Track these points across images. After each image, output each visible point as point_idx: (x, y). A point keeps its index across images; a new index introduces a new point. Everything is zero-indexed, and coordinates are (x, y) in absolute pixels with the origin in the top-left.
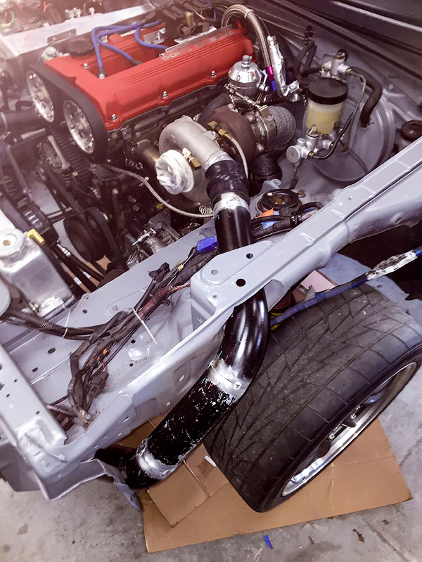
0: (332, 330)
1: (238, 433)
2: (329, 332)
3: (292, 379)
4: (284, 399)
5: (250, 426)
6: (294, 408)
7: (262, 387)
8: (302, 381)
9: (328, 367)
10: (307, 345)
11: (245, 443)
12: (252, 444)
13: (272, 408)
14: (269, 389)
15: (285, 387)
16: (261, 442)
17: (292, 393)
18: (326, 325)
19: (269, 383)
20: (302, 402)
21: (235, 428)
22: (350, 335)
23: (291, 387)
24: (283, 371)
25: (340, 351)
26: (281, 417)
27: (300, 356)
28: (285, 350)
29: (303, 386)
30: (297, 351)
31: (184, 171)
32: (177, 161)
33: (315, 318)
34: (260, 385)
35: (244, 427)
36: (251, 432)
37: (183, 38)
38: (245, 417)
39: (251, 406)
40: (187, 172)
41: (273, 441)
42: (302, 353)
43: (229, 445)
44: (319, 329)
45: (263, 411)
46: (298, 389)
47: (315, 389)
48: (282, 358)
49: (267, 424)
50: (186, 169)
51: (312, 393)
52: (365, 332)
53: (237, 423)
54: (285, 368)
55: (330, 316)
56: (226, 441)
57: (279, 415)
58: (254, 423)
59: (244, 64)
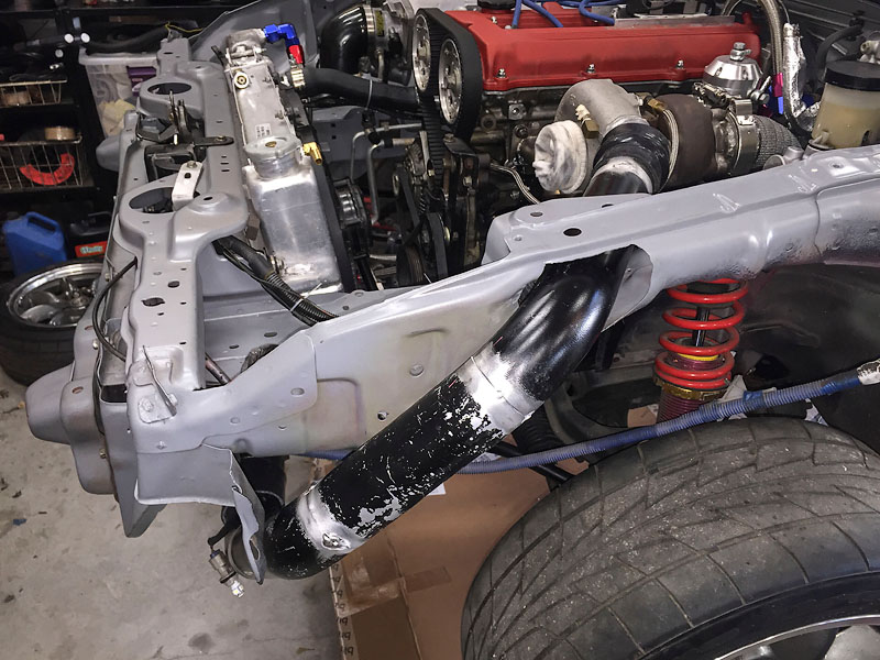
0: (759, 467)
1: (515, 606)
2: (753, 469)
3: (646, 524)
4: (617, 555)
5: (539, 595)
6: (631, 576)
7: (584, 525)
8: (664, 532)
9: (726, 523)
10: (699, 476)
11: (521, 628)
12: (532, 631)
13: (591, 567)
14: (595, 532)
15: (627, 535)
16: (548, 631)
17: (636, 548)
18: (750, 456)
19: (601, 520)
20: (651, 568)
21: (513, 596)
22: (795, 487)
23: (638, 537)
24: (635, 506)
25: (763, 503)
26: (600, 589)
27: (676, 490)
28: (652, 473)
29: (663, 541)
30: (675, 480)
31: (573, 149)
32: (567, 132)
33: (732, 441)
34: (583, 521)
35: (528, 596)
36: (537, 607)
38: (537, 576)
39: (553, 556)
40: (577, 150)
41: (569, 631)
42: (682, 486)
43: (494, 631)
44: (734, 459)
45: (572, 569)
46: (651, 544)
47: (685, 553)
48: (641, 485)
49: (569, 597)
50: (578, 145)
51: (677, 557)
52: (832, 494)
53: (520, 585)
54: (640, 502)
55: (767, 447)
56: (491, 623)
57: (598, 584)
58: (547, 589)
59: (734, 55)
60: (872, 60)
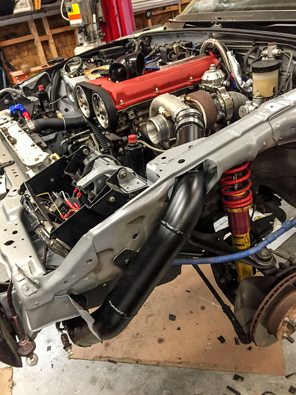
37: (172, 61)
59: (211, 69)
60: (267, 59)
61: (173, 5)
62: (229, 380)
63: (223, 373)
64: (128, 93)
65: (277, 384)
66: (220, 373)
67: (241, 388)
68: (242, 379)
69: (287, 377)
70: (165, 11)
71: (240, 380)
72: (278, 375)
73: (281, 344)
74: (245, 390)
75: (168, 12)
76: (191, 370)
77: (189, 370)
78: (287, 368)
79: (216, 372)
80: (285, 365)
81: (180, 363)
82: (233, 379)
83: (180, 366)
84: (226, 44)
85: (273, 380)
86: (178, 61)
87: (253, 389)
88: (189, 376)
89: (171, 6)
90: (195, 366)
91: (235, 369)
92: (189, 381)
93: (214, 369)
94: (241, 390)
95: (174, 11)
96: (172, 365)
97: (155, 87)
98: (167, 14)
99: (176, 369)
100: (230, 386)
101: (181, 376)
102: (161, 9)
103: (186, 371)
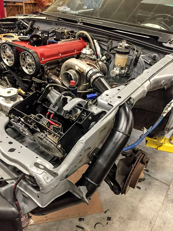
37: (63, 39)
59: (87, 48)
60: (121, 47)
61: (20, 2)
62: (77, 222)
63: (73, 219)
64: (46, 54)
65: (101, 218)
66: (71, 219)
67: (84, 224)
68: (83, 219)
69: (105, 212)
70: (14, 5)
71: (82, 220)
72: (100, 213)
73: (99, 196)
74: (86, 225)
75: (16, 6)
76: (54, 222)
77: (53, 222)
78: (104, 208)
79: (69, 219)
80: (103, 206)
81: (47, 220)
82: (79, 221)
83: (47, 221)
84: (93, 36)
85: (98, 216)
86: (67, 40)
87: (90, 224)
88: (54, 226)
89: (18, 2)
90: (57, 219)
91: (79, 215)
92: (54, 229)
93: (68, 218)
94: (84, 226)
95: (20, 6)
96: (42, 222)
97: (59, 53)
98: (15, 7)
99: (45, 224)
100: (78, 225)
101: (49, 227)
102: (12, 3)
103: (52, 223)
